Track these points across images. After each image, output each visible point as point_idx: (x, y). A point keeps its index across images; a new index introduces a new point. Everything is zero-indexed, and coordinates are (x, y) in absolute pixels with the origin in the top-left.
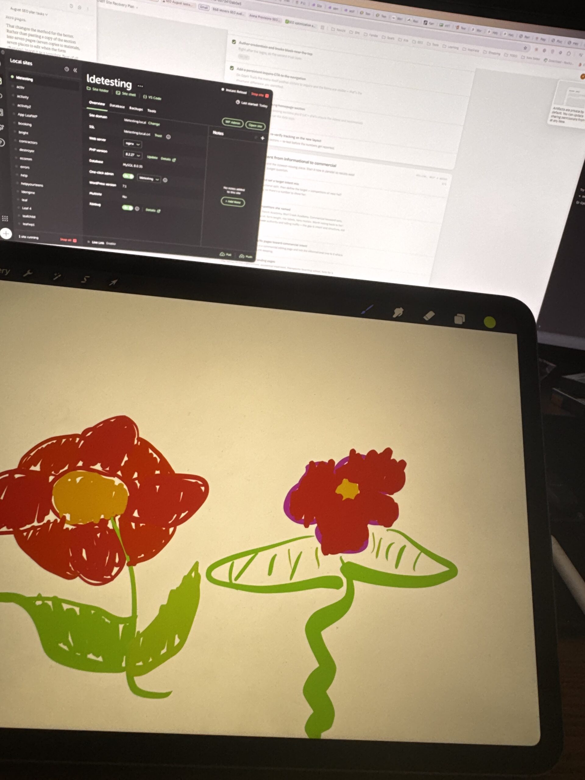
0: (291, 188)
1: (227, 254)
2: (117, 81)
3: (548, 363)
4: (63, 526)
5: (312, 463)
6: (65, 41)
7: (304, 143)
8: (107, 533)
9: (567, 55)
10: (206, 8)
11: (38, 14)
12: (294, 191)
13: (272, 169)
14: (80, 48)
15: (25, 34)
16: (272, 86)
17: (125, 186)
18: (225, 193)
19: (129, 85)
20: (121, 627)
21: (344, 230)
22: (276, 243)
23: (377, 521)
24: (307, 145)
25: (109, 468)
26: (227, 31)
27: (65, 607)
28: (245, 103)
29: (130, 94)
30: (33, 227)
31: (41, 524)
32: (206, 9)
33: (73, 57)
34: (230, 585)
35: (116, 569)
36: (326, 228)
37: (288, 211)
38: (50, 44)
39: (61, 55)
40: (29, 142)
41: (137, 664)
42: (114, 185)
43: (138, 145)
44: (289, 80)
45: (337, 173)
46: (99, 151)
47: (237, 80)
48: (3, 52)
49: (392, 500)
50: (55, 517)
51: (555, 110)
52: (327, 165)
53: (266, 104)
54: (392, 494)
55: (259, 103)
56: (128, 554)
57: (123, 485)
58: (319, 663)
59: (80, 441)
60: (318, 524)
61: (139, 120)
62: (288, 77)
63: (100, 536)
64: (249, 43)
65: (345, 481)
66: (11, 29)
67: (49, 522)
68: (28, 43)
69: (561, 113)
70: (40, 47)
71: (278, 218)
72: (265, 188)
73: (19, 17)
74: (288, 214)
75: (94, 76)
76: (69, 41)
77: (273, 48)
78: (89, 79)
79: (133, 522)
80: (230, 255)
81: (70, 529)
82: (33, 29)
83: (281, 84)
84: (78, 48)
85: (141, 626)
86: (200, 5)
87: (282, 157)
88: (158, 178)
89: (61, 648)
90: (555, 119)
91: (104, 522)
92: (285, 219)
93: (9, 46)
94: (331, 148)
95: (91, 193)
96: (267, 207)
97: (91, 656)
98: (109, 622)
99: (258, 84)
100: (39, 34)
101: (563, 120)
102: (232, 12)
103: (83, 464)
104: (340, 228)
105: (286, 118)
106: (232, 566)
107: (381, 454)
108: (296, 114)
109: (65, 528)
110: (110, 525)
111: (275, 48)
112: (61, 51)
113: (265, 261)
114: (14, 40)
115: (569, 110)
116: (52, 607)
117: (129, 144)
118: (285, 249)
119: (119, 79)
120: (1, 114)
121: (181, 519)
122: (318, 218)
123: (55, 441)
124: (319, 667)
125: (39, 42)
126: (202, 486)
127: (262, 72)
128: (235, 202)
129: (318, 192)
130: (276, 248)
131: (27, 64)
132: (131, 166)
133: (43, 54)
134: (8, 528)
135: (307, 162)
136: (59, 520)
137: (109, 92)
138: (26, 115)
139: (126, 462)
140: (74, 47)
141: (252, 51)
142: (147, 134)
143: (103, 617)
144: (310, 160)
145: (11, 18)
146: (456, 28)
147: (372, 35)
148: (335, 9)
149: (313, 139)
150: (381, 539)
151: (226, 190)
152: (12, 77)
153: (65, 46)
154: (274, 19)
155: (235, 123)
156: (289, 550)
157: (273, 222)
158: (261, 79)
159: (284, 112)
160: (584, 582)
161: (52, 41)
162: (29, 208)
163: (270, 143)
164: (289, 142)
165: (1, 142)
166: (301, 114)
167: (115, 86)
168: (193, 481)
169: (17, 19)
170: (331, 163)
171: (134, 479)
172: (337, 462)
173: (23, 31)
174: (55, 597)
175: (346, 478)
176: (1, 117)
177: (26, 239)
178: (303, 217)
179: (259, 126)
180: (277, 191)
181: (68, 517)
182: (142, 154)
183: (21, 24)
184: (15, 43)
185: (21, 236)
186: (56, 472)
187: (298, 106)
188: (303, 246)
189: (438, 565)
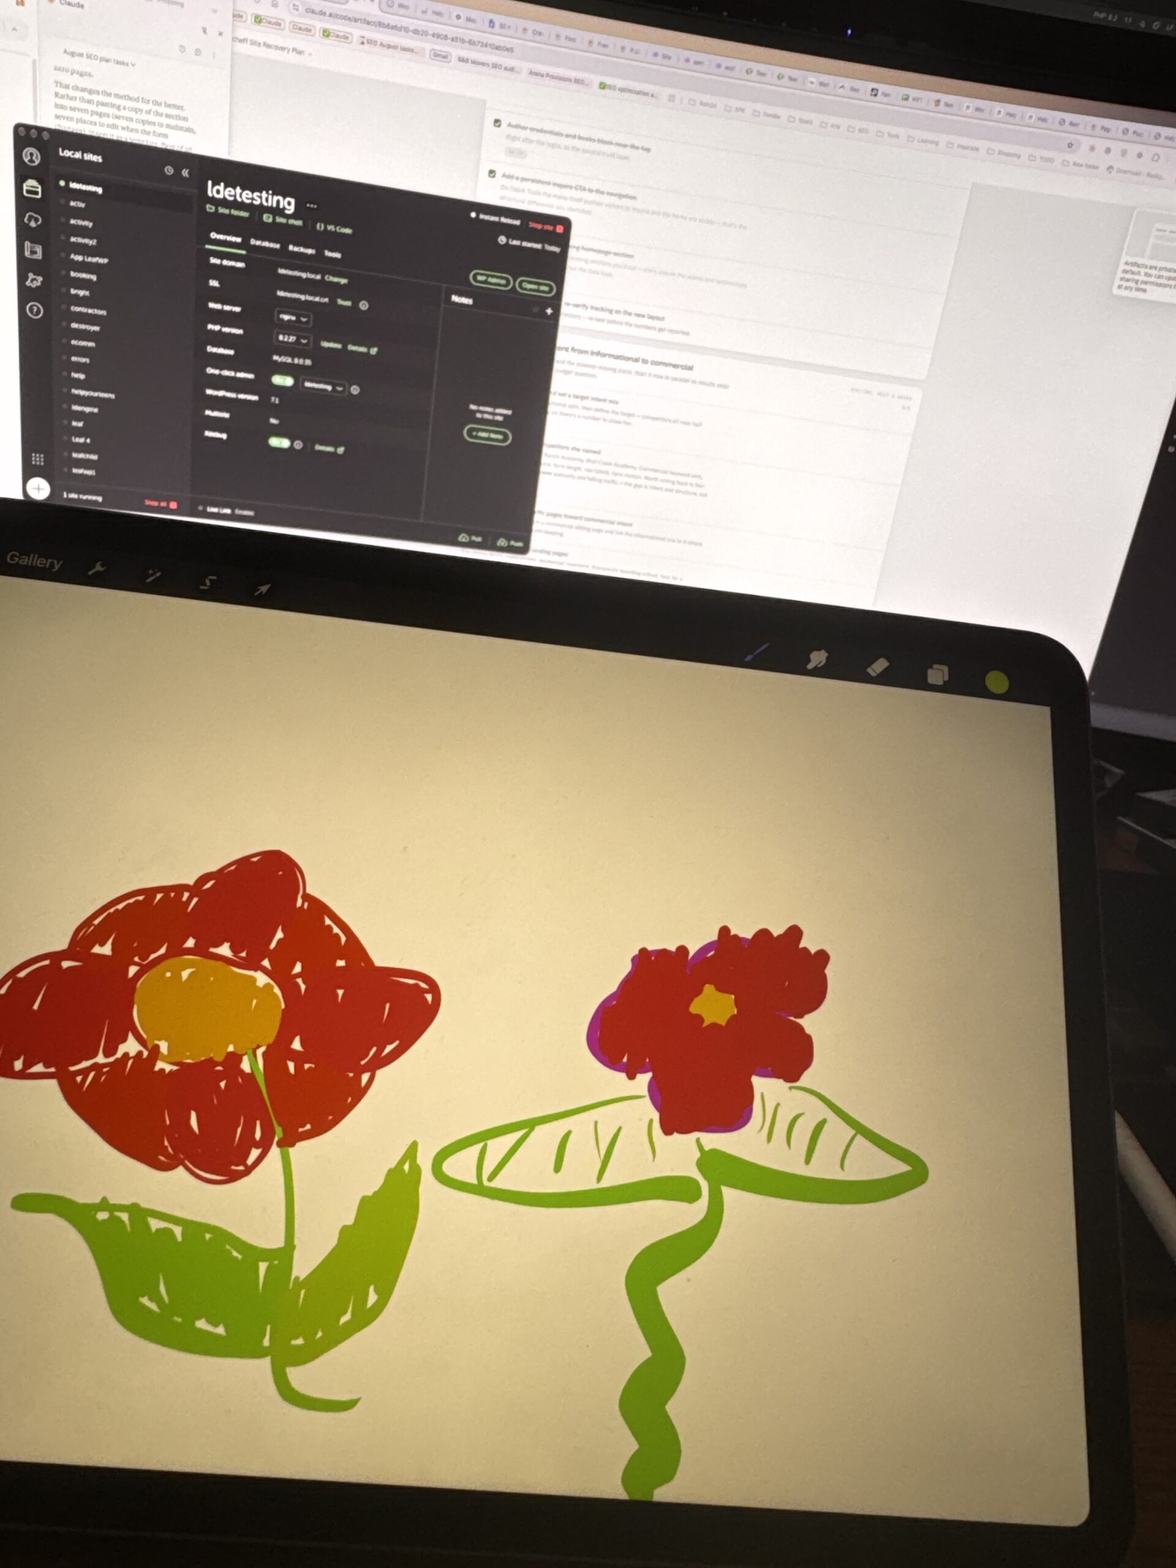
0: (602, 410)
1: (474, 538)
2: (266, 195)
3: (1108, 766)
4: (154, 1065)
5: (643, 951)
6: (167, 116)
7: (631, 322)
8: (240, 1080)
9: (1153, 160)
10: (445, 57)
11: (118, 63)
12: (609, 416)
13: (567, 372)
14: (195, 131)
15: (89, 102)
16: (570, 209)
17: (275, 400)
18: (471, 417)
19: (289, 203)
20: (263, 1267)
21: (705, 495)
22: (571, 517)
23: (770, 1069)
24: (637, 326)
25: (247, 954)
26: (484, 102)
27: (155, 1224)
28: (516, 243)
29: (292, 222)
30: (91, 476)
31: (111, 1059)
32: (445, 60)
33: (182, 147)
34: (478, 1189)
35: (255, 1153)
36: (671, 491)
37: (596, 455)
38: (138, 121)
39: (158, 142)
40: (90, 311)
41: (294, 1342)
42: (255, 398)
43: (304, 320)
44: (606, 199)
45: (694, 382)
46: (226, 330)
47: (502, 198)
48: (46, 136)
49: (801, 1028)
50: (139, 1048)
51: (1128, 268)
52: (675, 366)
53: (557, 245)
54: (801, 1016)
55: (543, 243)
56: (280, 1124)
57: (272, 988)
58: (652, 1350)
59: (190, 899)
60: (653, 1073)
61: (306, 272)
62: (602, 193)
63: (226, 1085)
64: (526, 125)
65: (709, 989)
66: (62, 91)
67: (126, 1055)
68: (96, 118)
69: (1139, 273)
70: (118, 126)
71: (576, 469)
72: (551, 409)
73: (80, 69)
74: (594, 462)
75: (222, 184)
76: (175, 117)
77: (574, 137)
78: (212, 191)
79: (291, 1060)
80: (479, 539)
81: (167, 1071)
82: (106, 92)
83: (587, 207)
84: (192, 129)
85: (302, 1266)
86: (433, 52)
87: (585, 349)
88: (340, 385)
89: (144, 1306)
90: (1128, 284)
91: (234, 1059)
92: (589, 470)
93: (57, 124)
94: (684, 333)
95: (208, 412)
96: (553, 446)
97: (201, 1324)
98: (240, 1257)
99: (543, 205)
100: (117, 102)
101: (1143, 286)
102: (495, 66)
103: (196, 944)
104: (699, 491)
105: (597, 273)
106: (483, 1151)
107: (780, 936)
108: (616, 266)
109: (157, 1068)
110: (246, 1066)
111: (577, 136)
112: (159, 135)
113: (548, 553)
114: (68, 113)
115: (1156, 268)
116: (128, 1225)
117: (286, 317)
118: (588, 530)
119: (270, 192)
120: (38, 255)
121: (386, 1056)
122: (656, 471)
123: (141, 898)
124: (650, 1358)
125: (118, 117)
126: (428, 992)
127: (552, 182)
128: (493, 436)
129: (657, 419)
130: (571, 527)
131: (92, 159)
132: (289, 360)
133: (123, 139)
134: (47, 1066)
135: (636, 360)
136: (146, 1053)
137: (250, 215)
138: (86, 257)
139: (280, 941)
140: (184, 129)
141: (531, 142)
142: (322, 299)
143: (228, 1247)
144: (643, 356)
145: (63, 71)
146: (934, 104)
147: (768, 115)
148: (697, 63)
149: (648, 315)
150: (778, 1105)
151: (474, 412)
152: (62, 183)
153: (168, 126)
154: (578, 81)
155: (495, 281)
156: (596, 1123)
157: (567, 476)
158: (549, 196)
159: (594, 262)
160: (1174, 1197)
161: (141, 116)
162: (86, 439)
163: (563, 321)
164: (602, 320)
165: (35, 309)
166: (625, 267)
167: (261, 204)
168: (411, 982)
169: (75, 72)
170: (683, 363)
171: (294, 975)
172: (692, 952)
173: (86, 96)
174: (135, 1206)
175: (711, 983)
176: (36, 261)
177: (79, 500)
178: (626, 466)
179: (543, 288)
180: (575, 416)
181: (164, 1047)
182: (312, 338)
183: (83, 82)
184: (70, 119)
185: (67, 494)
186: (143, 958)
187: (622, 250)
188: (625, 524)
189: (890, 1159)
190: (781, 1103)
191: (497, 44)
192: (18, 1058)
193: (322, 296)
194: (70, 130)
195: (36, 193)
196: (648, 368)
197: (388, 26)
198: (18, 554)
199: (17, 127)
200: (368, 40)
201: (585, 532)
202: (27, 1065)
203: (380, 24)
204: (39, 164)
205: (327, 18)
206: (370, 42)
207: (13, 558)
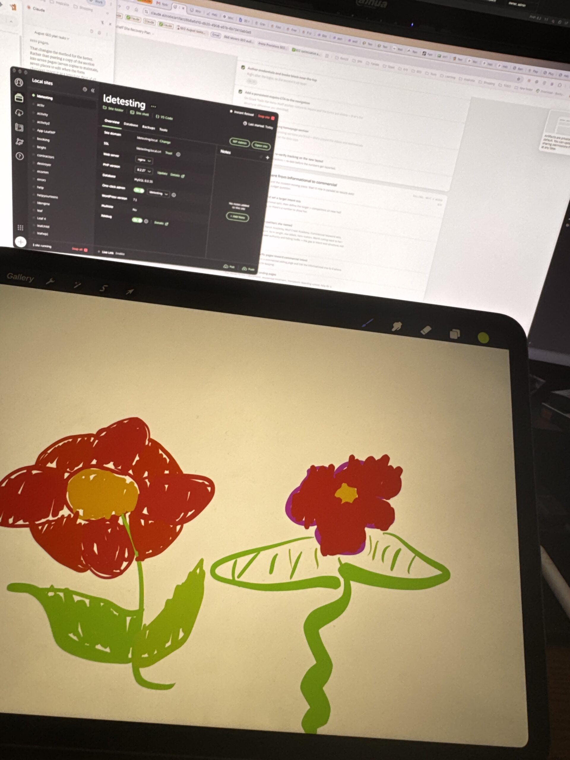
0: (293, 205)
1: (231, 267)
2: (132, 101)
3: (537, 378)
4: (76, 521)
5: (313, 467)
6: (84, 63)
7: (307, 163)
8: (118, 529)
9: (558, 86)
10: (218, 36)
11: (61, 38)
12: (296, 208)
13: (276, 187)
14: (98, 70)
15: (47, 56)
16: (278, 109)
17: (135, 200)
18: (230, 208)
19: (143, 105)
20: (128, 619)
21: (342, 246)
22: (278, 257)
23: (374, 524)
24: (310, 165)
25: (121, 467)
26: (237, 57)
27: (77, 598)
28: (252, 125)
29: (144, 114)
30: (46, 236)
31: (56, 518)
33: (91, 78)
34: (232, 582)
35: (125, 564)
36: (326, 244)
37: (290, 227)
38: (70, 66)
39: (80, 76)
40: (46, 157)
41: (143, 656)
42: (125, 199)
43: (149, 161)
44: (294, 104)
45: (337, 192)
46: (112, 166)
47: (245, 103)
48: (26, 73)
49: (389, 504)
50: (69, 512)
51: (547, 138)
52: (328, 184)
53: (271, 126)
54: (389, 499)
55: (265, 125)
56: (137, 550)
57: (133, 483)
58: (316, 661)
59: (94, 441)
60: (318, 525)
61: (151, 138)
62: (293, 101)
63: (111, 531)
64: (257, 68)
65: (344, 485)
66: (34, 51)
67: (63, 516)
68: (50, 64)
69: (552, 141)
70: (60, 68)
71: (280, 233)
72: (268, 204)
73: (43, 41)
74: (289, 230)
75: (111, 96)
76: (88, 64)
78: (105, 99)
79: (143, 519)
80: (233, 267)
81: (83, 524)
82: (55, 52)
83: (286, 108)
84: (96, 70)
85: (147, 619)
86: (212, 33)
87: (285, 176)
88: (167, 193)
89: (71, 638)
90: (547, 146)
91: (115, 518)
92: (287, 234)
93: (32, 67)
94: (333, 168)
95: (103, 206)
96: (269, 222)
97: (99, 647)
98: (117, 614)
99: (265, 107)
100: (60, 56)
101: (554, 147)
102: (242, 40)
103: (97, 463)
104: (339, 244)
105: (290, 139)
106: (235, 564)
107: (378, 460)
108: (300, 136)
109: (78, 523)
110: (121, 522)
111: (281, 74)
112: (81, 72)
113: (267, 274)
114: (36, 62)
115: (560, 138)
116: (63, 598)
117: (141, 160)
118: (286, 263)
119: (134, 100)
120: (21, 130)
121: (188, 517)
122: (319, 234)
123: (70, 440)
124: (316, 664)
125: (60, 64)
126: (209, 486)
127: (269, 96)
128: (240, 217)
129: (319, 209)
130: (278, 261)
131: (48, 84)
132: (142, 181)
133: (63, 74)
134: (24, 521)
135: (310, 181)
136: (72, 515)
137: (124, 111)
138: (44, 131)
139: (137, 461)
140: (92, 70)
141: (259, 76)
143: (111, 609)
144: (312, 179)
145: (34, 41)
146: (453, 59)
147: (373, 64)
148: (339, 39)
149: (315, 160)
150: (378, 542)
151: (231, 206)
152: (33, 95)
153: (85, 68)
154: (282, 47)
155: (242, 143)
156: (290, 550)
157: (275, 237)
158: (268, 102)
159: (289, 134)
160: (569, 588)
161: (72, 63)
162: (44, 218)
163: (274, 163)
164: (293, 162)
165: (20, 155)
166: (304, 136)
167: (129, 106)
168: (201, 481)
169: (40, 42)
170: (332, 183)
171: (144, 478)
172: (336, 467)
173: (45, 53)
174: (67, 589)
175: (345, 483)
176: (21, 132)
177: (40, 248)
178: (304, 232)
179: (264, 146)
180: (280, 208)
181: (81, 512)
182: (153, 170)
183: (44, 47)
184: (37, 64)
185: (35, 245)
186: (71, 469)
187: (303, 128)
188: (304, 260)
189: (432, 568)
191: (243, 29)
192: (11, 517)
193: (158, 150)
194: (38, 70)
195: (21, 100)
196: (315, 185)
197: (190, 21)
198: (12, 274)
199: (12, 68)
200: (181, 27)
201: (285, 264)
202: (15, 521)
203: (187, 20)
204: (22, 86)
205: (161, 17)
206: (182, 28)
207: (10, 276)
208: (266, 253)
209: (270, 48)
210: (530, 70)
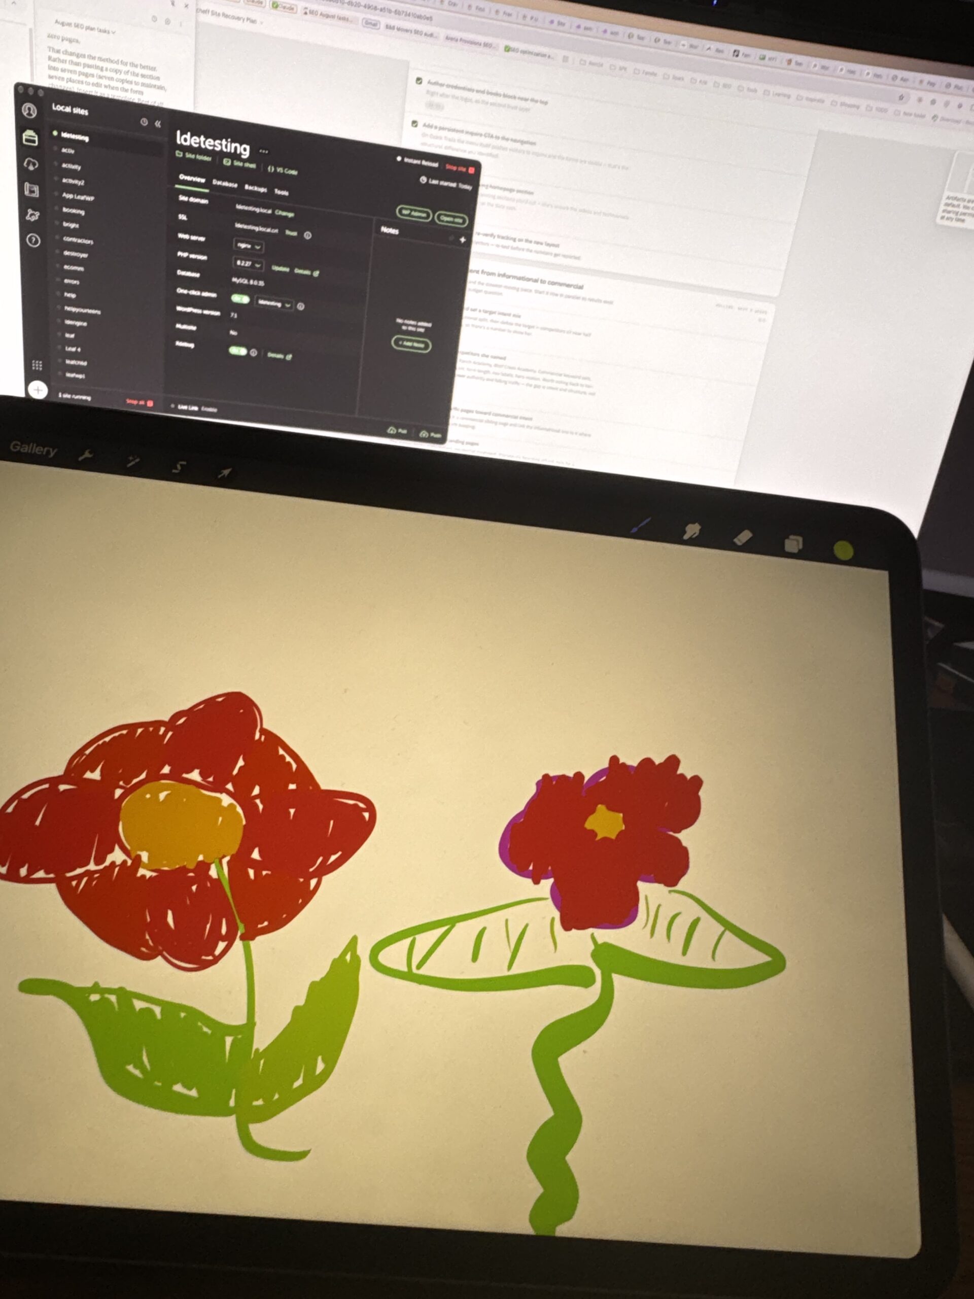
0: (507, 323)
1: (400, 430)
2: (226, 143)
3: (931, 621)
4: (137, 871)
5: (546, 777)
6: (143, 76)
7: (531, 249)
8: (209, 885)
9: (958, 107)
10: (375, 25)
11: (100, 31)
12: (513, 328)
13: (477, 291)
14: (166, 88)
15: (77, 64)
16: (481, 153)
17: (234, 315)
18: (398, 329)
19: (245, 150)
20: (229, 1040)
21: (593, 394)
22: (481, 413)
23: (652, 875)
24: (537, 252)
25: (214, 779)
26: (408, 63)
27: (139, 1005)
28: (435, 182)
29: (247, 165)
30: (82, 379)
31: (101, 867)
32: (374, 27)
33: (155, 102)
34: (408, 976)
35: (221, 945)
36: (565, 390)
37: (502, 361)
38: (118, 80)
39: (135, 98)
40: (80, 241)
41: (255, 1103)
42: (217, 313)
43: (258, 248)
44: (508, 144)
45: (584, 299)
46: (193, 256)
47: (424, 144)
48: (41, 93)
49: (678, 842)
50: (123, 857)
51: (950, 201)
52: (568, 286)
53: (469, 184)
54: (679, 831)
55: (458, 183)
56: (242, 921)
57: (235, 807)
58: (554, 1110)
59: (166, 733)
60: (555, 879)
61: (260, 208)
62: (507, 139)
63: (197, 889)
64: (443, 82)
65: (601, 808)
66: (55, 55)
67: (113, 864)
68: (82, 78)
69: (958, 206)
70: (101, 85)
71: (486, 372)
72: (464, 322)
73: (69, 36)
74: (501, 366)
75: (189, 134)
76: (148, 77)
77: (483, 92)
78: (180, 139)
79: (251, 868)
80: (405, 432)
81: (148, 877)
82: (91, 56)
83: (495, 152)
84: (162, 87)
85: (262, 1040)
86: (364, 21)
87: (493, 272)
88: (288, 303)
89: (130, 1073)
90: (950, 215)
91: (203, 867)
92: (497, 374)
93: (51, 83)
94: (576, 258)
95: (178, 326)
96: (467, 353)
97: (178, 1088)
98: (209, 1032)
99: (457, 150)
100: (101, 64)
101: (962, 217)
102: (417, 32)
103: (171, 771)
104: (588, 390)
105: (503, 207)
106: (412, 944)
107: (660, 764)
108: (520, 201)
109: (139, 875)
110: (213, 872)
111: (486, 91)
112: (136, 92)
113: (463, 443)
114: (59, 74)
116: (116, 1005)
117: (243, 246)
118: (496, 423)
119: (229, 140)
120: (36, 194)
121: (330, 864)
122: (552, 374)
123: (124, 732)
124: (552, 1118)
125: (101, 77)
126: (365, 810)
127: (465, 131)
128: (416, 345)
129: (553, 330)
130: (481, 421)
131: (80, 113)
132: (246, 282)
133: (106, 96)
134: (47, 872)
135: (536, 281)
136: (129, 862)
137: (212, 160)
138: (75, 196)
139: (241, 768)
140: (156, 87)
141: (447, 96)
142: (273, 230)
143: (199, 1024)
144: (541, 277)
145: (55, 37)
146: (786, 63)
147: (647, 73)
148: (586, 29)
149: (546, 243)
150: (659, 906)
151: (400, 325)
152: (55, 133)
153: (143, 84)
154: (486, 45)
155: (418, 214)
156: (507, 921)
157: (477, 378)
158: (463, 142)
159: (499, 198)
161: (121, 76)
162: (77, 349)
163: (474, 248)
164: (507, 247)
165: (34, 239)
166: (527, 202)
167: (221, 150)
168: (351, 802)
169: (65, 39)
170: (574, 283)
171: (253, 796)
172: (587, 776)
173: (74, 59)
174: (122, 989)
175: (602, 803)
176: (35, 199)
177: (72, 399)
178: (527, 370)
179: (457, 220)
180: (485, 328)
181: (145, 856)
182: (264, 263)
183: (71, 48)
184: (60, 79)
185: (62, 395)
186: (127, 783)
187: (522, 188)
188: (526, 419)
189: (754, 952)
190: (662, 904)
191: (418, 13)
192: (23, 866)
193: (273, 228)
194: (61, 88)
195: (34, 142)
196: (546, 287)
198: (19, 443)
199: (17, 86)
200: (310, 11)
201: (494, 425)
202: (31, 871)
204: (35, 117)
206: (312, 12)
207: (15, 446)
208: (460, 407)
209: (467, 46)
210: (921, 82)
